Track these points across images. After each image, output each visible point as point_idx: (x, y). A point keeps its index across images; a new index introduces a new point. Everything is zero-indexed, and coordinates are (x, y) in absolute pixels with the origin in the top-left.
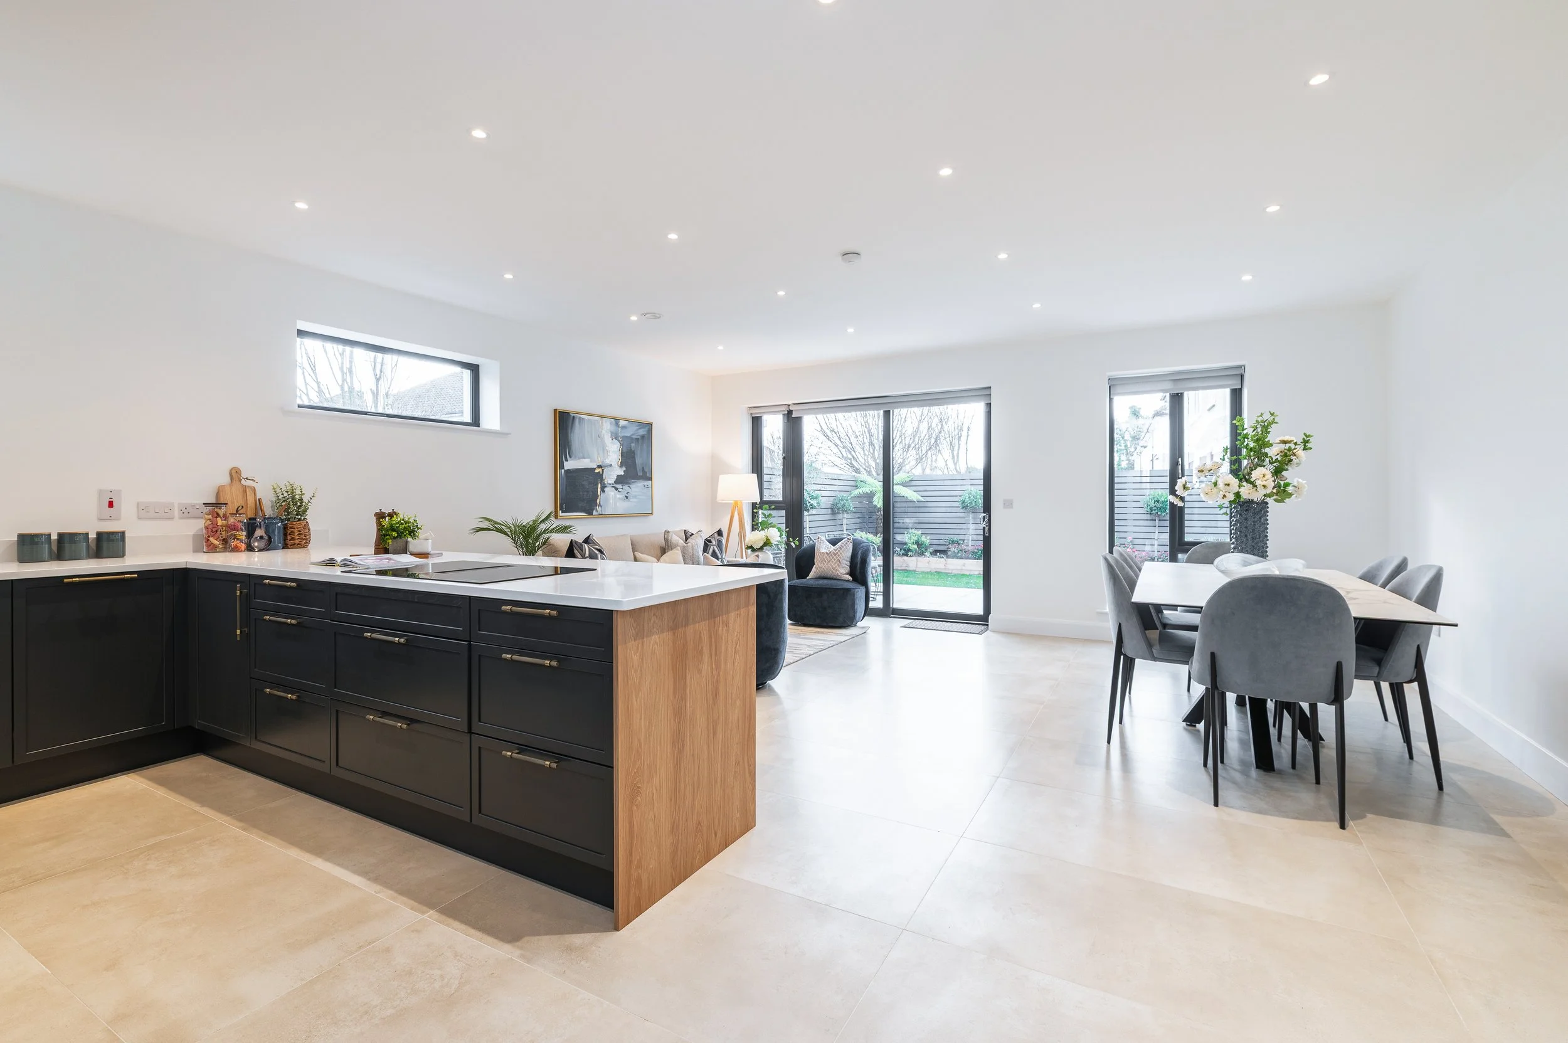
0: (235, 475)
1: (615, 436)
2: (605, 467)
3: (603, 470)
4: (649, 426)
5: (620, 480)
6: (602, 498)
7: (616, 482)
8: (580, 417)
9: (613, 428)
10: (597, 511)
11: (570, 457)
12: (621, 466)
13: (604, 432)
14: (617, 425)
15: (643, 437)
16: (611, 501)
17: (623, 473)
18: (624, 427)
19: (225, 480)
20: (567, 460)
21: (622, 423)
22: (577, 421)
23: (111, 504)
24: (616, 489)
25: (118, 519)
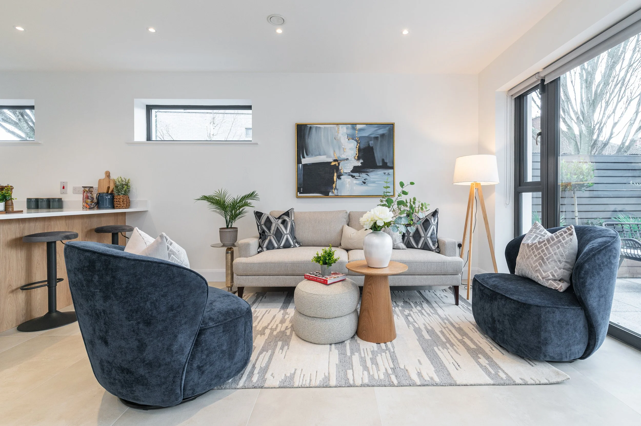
0: (108, 175)
1: (351, 137)
2: (341, 160)
3: (339, 164)
4: (391, 127)
5: (356, 170)
6: (338, 183)
7: (353, 171)
8: (317, 127)
9: (350, 131)
10: (333, 193)
11: (307, 155)
12: (359, 159)
13: (340, 135)
14: (354, 129)
15: (383, 135)
16: (348, 185)
17: (360, 165)
18: (360, 130)
19: (103, 176)
20: (304, 157)
21: (358, 127)
22: (314, 130)
23: (64, 188)
24: (353, 177)
25: (66, 193)
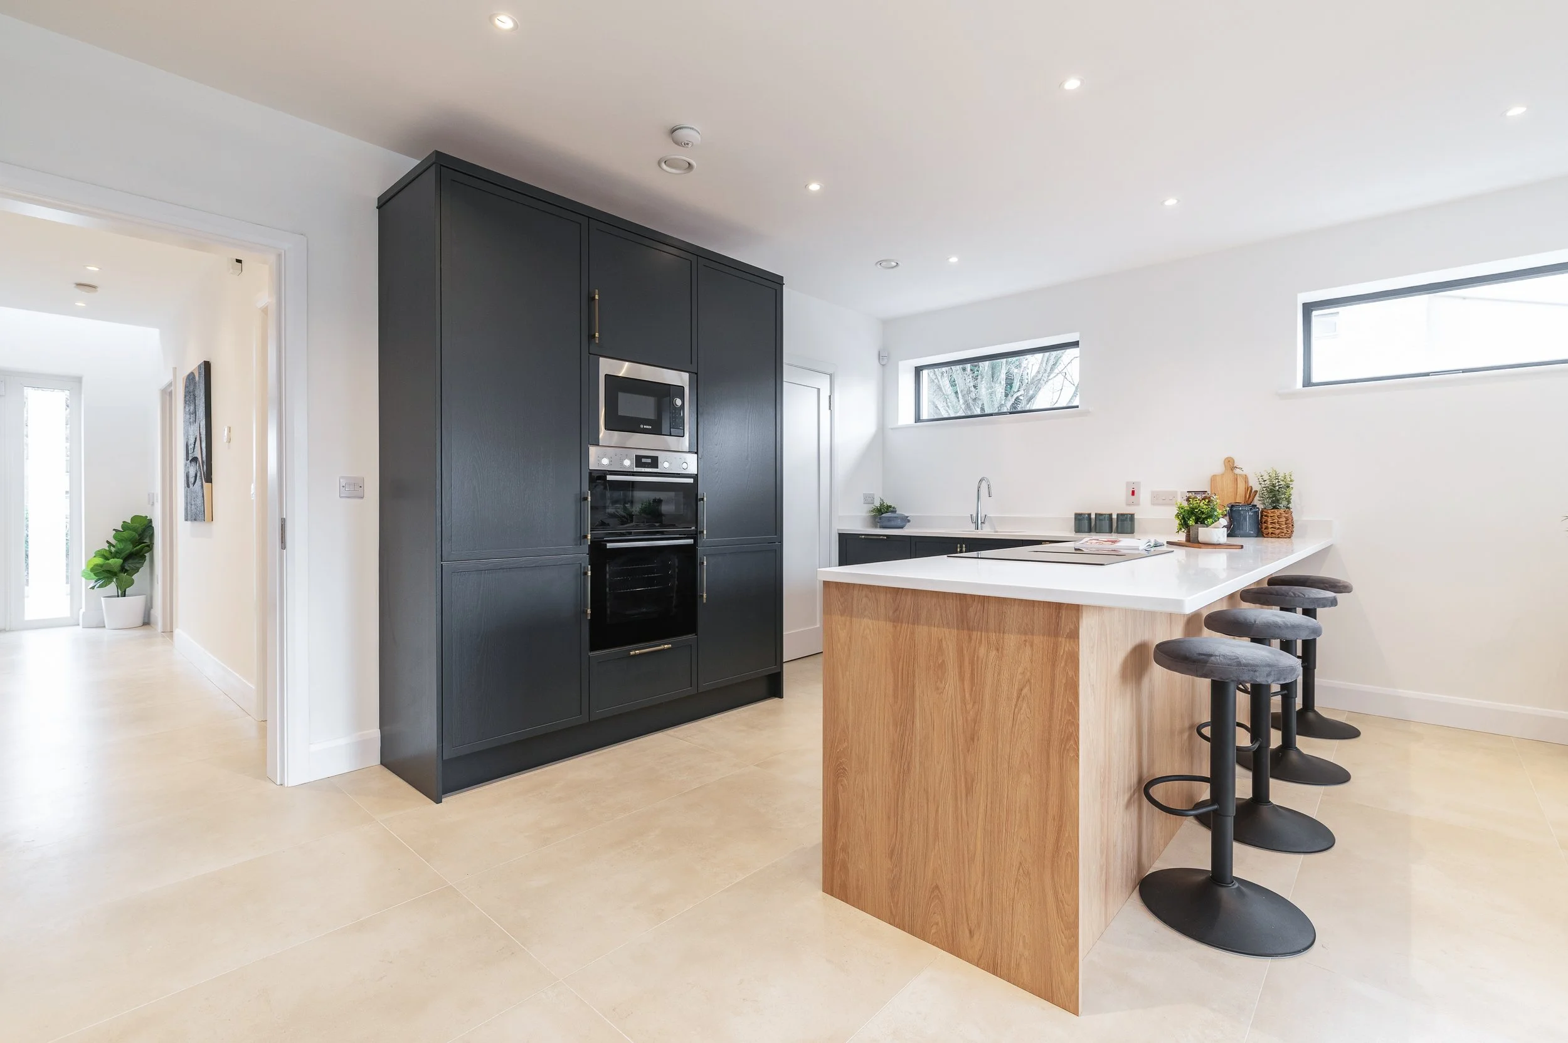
0: (1230, 465)
23: (1133, 493)
25: (1138, 504)
